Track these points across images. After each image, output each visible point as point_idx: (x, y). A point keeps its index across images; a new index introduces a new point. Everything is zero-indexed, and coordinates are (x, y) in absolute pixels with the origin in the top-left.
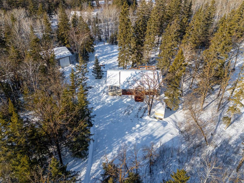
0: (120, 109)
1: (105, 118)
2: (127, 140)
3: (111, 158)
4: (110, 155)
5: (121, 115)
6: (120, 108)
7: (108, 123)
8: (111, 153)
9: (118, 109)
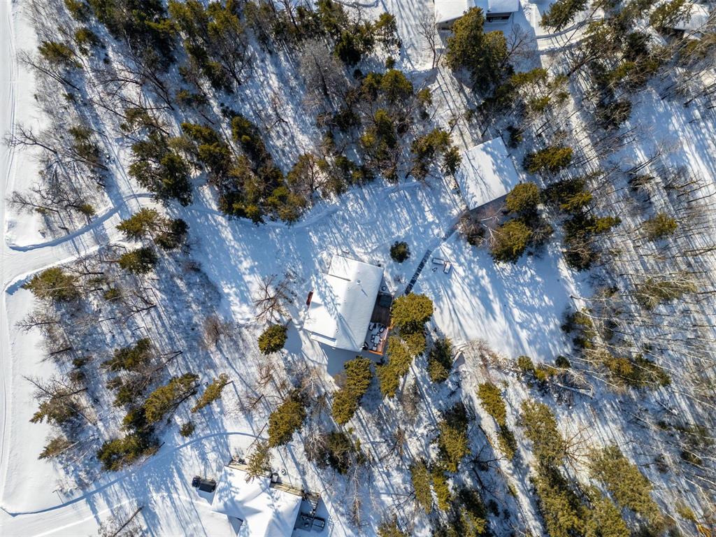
0: (301, 267)
1: (290, 244)
2: (245, 260)
3: (226, 238)
4: (230, 237)
5: (289, 265)
6: (303, 268)
7: (278, 246)
8: (232, 239)
9: (303, 264)
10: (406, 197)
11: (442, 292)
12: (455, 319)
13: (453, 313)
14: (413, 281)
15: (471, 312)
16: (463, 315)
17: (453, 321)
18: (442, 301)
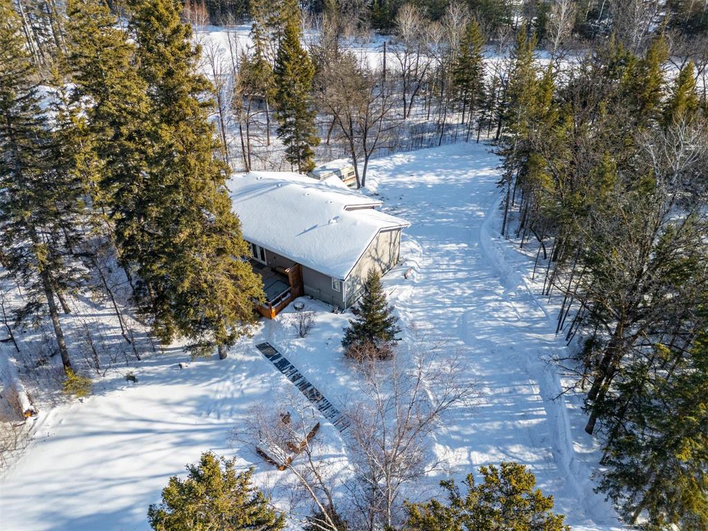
1: (451, 220)
2: (440, 179)
7: (453, 208)
10: (525, 417)
11: (216, 421)
12: (119, 426)
13: (142, 425)
14: (283, 365)
15: (102, 472)
16: (116, 446)
17: (119, 420)
18: (191, 413)
